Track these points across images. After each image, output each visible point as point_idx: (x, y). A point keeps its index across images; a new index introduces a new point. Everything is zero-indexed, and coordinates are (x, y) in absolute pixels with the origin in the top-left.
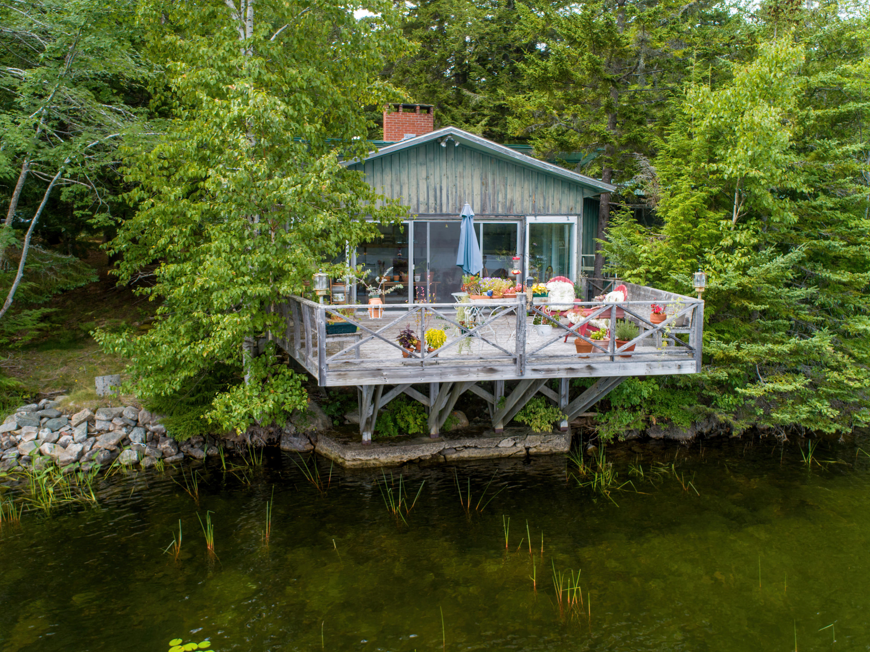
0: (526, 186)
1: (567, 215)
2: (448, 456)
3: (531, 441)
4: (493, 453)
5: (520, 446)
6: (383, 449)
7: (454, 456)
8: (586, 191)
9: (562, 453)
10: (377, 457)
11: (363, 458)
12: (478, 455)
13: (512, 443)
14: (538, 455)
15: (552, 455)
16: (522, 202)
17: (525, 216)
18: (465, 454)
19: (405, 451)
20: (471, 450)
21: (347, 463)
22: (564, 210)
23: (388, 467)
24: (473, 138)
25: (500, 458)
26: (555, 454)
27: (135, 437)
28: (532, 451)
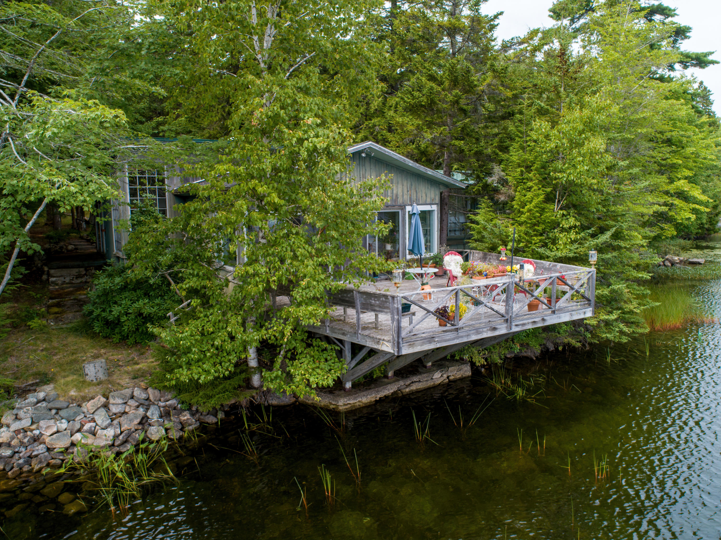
0: (405, 184)
1: (431, 204)
2: (404, 391)
3: (451, 372)
4: (430, 384)
5: (445, 376)
6: (364, 393)
7: (407, 390)
8: (441, 187)
9: (468, 377)
10: (360, 399)
11: (352, 402)
12: (422, 387)
13: (440, 375)
14: (455, 381)
15: (462, 379)
16: (403, 196)
17: (405, 206)
18: (414, 387)
19: (378, 391)
20: (417, 384)
21: (340, 408)
22: (429, 201)
23: (368, 406)
24: (384, 150)
25: (435, 387)
26: (465, 378)
27: (153, 414)
28: (451, 378)
